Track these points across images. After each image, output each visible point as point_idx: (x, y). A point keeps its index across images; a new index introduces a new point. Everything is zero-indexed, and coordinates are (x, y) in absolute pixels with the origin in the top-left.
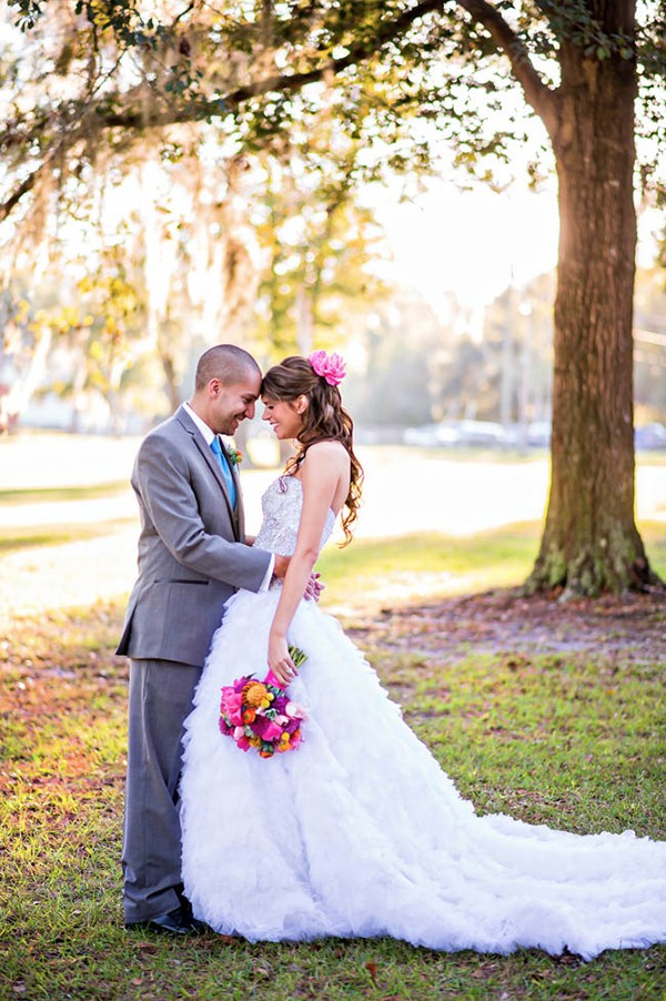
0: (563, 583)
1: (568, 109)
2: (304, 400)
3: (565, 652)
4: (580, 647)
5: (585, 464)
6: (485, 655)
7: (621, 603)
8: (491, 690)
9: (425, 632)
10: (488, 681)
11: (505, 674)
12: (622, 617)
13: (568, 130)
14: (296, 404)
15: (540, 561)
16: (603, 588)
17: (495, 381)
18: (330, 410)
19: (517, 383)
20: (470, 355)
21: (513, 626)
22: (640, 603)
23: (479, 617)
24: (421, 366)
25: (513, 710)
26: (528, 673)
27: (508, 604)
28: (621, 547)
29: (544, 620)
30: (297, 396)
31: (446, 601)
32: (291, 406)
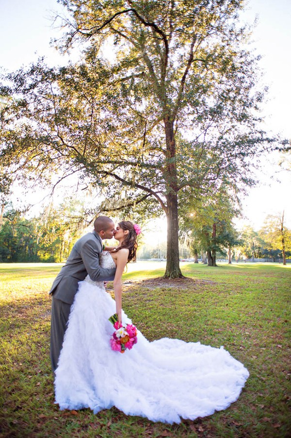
0: (169, 276)
1: (169, 209)
2: (128, 231)
3: (171, 287)
4: (173, 287)
5: (172, 259)
6: (158, 288)
7: (178, 279)
8: (160, 295)
9: (149, 284)
10: (159, 293)
11: (162, 292)
12: (179, 282)
13: (168, 212)
14: (125, 231)
15: (166, 273)
16: (175, 277)
17: (157, 254)
18: (133, 238)
19: (160, 254)
20: (154, 251)
21: (162, 283)
22: (181, 279)
23: (157, 282)
24: (149, 252)
25: (164, 300)
26: (166, 292)
27: (161, 280)
28: (177, 271)
29: (167, 282)
30: (126, 230)
31: (152, 279)
32: (124, 232)
